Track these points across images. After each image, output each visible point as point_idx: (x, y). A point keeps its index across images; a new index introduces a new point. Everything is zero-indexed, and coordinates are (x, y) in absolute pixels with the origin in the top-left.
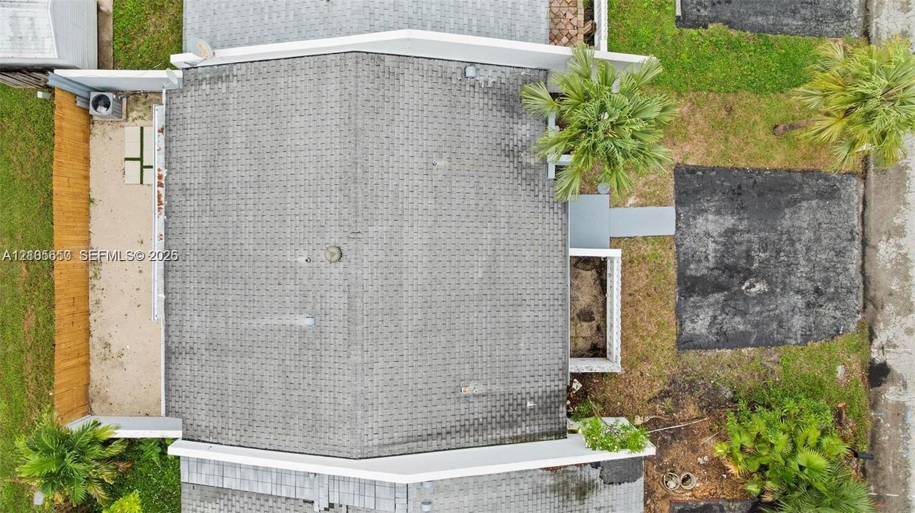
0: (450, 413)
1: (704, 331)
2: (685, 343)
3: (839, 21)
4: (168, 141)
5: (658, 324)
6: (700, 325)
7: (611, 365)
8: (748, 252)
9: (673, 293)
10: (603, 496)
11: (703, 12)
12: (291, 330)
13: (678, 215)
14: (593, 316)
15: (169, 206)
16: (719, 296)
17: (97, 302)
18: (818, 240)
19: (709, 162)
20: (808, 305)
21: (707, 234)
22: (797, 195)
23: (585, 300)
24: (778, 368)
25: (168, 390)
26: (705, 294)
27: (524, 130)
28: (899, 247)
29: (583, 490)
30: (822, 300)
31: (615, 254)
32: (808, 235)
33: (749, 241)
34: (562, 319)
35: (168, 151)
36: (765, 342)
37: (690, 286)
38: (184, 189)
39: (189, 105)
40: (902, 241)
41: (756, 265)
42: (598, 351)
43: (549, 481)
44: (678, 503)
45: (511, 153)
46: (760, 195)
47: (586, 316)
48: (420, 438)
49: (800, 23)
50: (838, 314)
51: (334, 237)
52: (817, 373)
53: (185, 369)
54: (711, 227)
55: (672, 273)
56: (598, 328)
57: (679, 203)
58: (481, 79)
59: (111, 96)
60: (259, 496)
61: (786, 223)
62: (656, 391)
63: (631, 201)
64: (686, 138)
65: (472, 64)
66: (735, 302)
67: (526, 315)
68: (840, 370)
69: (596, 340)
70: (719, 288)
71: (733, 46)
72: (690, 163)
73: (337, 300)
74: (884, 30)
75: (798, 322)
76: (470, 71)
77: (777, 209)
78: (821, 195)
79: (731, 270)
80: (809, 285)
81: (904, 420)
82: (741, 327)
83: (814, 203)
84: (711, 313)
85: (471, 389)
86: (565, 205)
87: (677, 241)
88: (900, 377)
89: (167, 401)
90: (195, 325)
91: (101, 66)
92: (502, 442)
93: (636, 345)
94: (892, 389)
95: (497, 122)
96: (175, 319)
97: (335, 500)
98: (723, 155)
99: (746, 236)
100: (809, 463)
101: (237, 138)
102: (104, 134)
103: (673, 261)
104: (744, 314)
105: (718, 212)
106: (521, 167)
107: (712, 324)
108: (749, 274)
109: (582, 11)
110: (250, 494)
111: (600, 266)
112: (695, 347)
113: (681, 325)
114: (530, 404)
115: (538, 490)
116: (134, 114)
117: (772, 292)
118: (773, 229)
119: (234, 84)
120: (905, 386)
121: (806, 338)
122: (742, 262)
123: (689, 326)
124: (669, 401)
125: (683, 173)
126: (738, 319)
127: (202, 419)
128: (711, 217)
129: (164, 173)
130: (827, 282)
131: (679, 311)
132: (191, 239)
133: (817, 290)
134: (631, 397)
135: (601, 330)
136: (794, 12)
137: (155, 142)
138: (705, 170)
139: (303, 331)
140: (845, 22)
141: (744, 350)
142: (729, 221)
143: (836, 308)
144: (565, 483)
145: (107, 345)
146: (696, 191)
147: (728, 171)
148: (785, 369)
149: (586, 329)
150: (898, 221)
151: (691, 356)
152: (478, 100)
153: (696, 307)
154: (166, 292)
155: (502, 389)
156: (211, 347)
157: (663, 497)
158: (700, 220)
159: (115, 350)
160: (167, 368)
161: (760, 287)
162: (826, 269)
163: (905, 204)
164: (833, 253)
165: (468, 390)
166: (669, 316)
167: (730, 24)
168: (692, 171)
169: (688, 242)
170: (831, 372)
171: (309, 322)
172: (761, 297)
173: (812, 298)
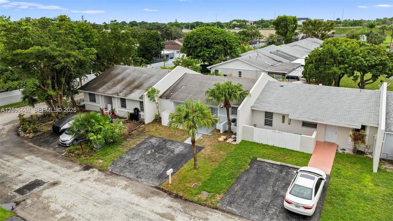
1: (150, 140)
3: (229, 202)
6: (153, 140)
8: (163, 153)
11: (256, 166)
20: (129, 161)
21: (177, 148)
36: (132, 149)
49: (236, 189)
50: (118, 166)
63: (202, 138)
72: (203, 150)
75: (128, 157)
82: (142, 146)
99: (168, 154)
121: (121, 157)
122: (161, 151)
125: (201, 148)
128: (181, 149)
130: (131, 167)
136: (242, 189)
140: (227, 203)
142: (176, 152)
167: (247, 171)
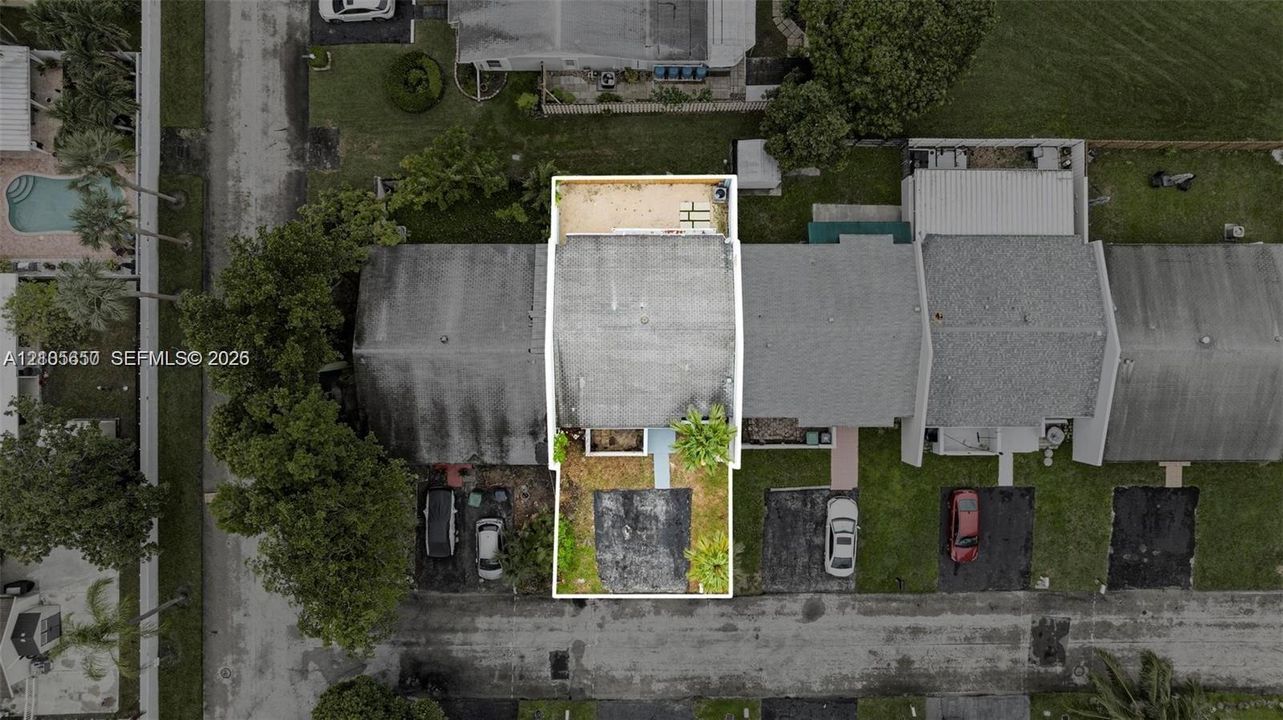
0: (571, 372)
1: (604, 505)
2: (598, 494)
3: (771, 579)
4: (698, 237)
5: (608, 480)
6: (607, 502)
7: (588, 453)
8: (646, 528)
9: (622, 488)
10: (530, 444)
11: (773, 504)
12: (610, 299)
13: (666, 490)
14: (613, 444)
15: (666, 237)
16: (622, 513)
17: (618, 188)
18: (653, 568)
19: (694, 507)
20: (617, 563)
21: (655, 506)
22: (676, 556)
23: (621, 440)
24: (583, 546)
25: (579, 236)
26: (624, 505)
27: (704, 405)
28: (649, 613)
29: (534, 434)
30: (620, 570)
31: (645, 453)
32: (655, 562)
33: (652, 529)
34: (614, 425)
35: (694, 237)
36: (598, 538)
37: (628, 497)
38: (675, 245)
39: (716, 247)
40: (652, 614)
41: (639, 533)
42: (594, 448)
43: (540, 418)
44: (513, 491)
45: (693, 400)
46: (677, 535)
47: (612, 441)
48: (561, 358)
50: (612, 579)
51: (653, 320)
52: (581, 568)
53: (589, 246)
54: (659, 508)
55: (635, 487)
56: (606, 448)
57: (672, 490)
58: (726, 385)
59: (724, 198)
60: (533, 284)
61: (661, 549)
62: (573, 479)
63: (673, 465)
64: (706, 494)
65: (733, 381)
66: (620, 521)
67: (616, 407)
68: (582, 581)
69: (600, 446)
70: (627, 513)
71: (756, 520)
72: (693, 497)
73: (624, 321)
74: (766, 602)
75: (608, 556)
76: (729, 380)
77: (669, 545)
78: (677, 569)
79: (636, 519)
80: (628, 563)
81: (555, 615)
82: (606, 525)
83: (673, 565)
84: (614, 508)
85: (582, 381)
86: (669, 426)
87: (651, 490)
88: (579, 614)
89: (574, 237)
90: (610, 251)
91: (740, 191)
92: (557, 396)
93: (597, 467)
94: (572, 609)
95: (706, 392)
96: (613, 240)
97: (534, 321)
98: (698, 515)
99: (654, 527)
100: (538, 554)
101: (699, 272)
102: (706, 191)
103: (641, 487)
104: (613, 527)
105: (667, 512)
106: (686, 404)
107: (608, 509)
108: (634, 529)
109: (771, 438)
110: (533, 279)
111: (639, 448)
112: (595, 500)
113: (608, 492)
114: (573, 409)
115: (536, 412)
116: (716, 207)
117: (624, 542)
118: (659, 543)
119: (724, 271)
120: (574, 616)
121: (600, 561)
122: (640, 525)
123: (607, 496)
124: (568, 485)
125: (688, 492)
126: (610, 523)
127: (567, 255)
128: (664, 508)
129: (683, 234)
130: (630, 573)
131: (614, 491)
132: (651, 249)
133: (625, 567)
134: (570, 465)
135: (605, 449)
136: (775, 554)
137: (699, 229)
138: (689, 505)
139: (610, 305)
140: (770, 582)
141: (593, 527)
142: (662, 518)
143: (616, 578)
144: (538, 425)
145: (596, 193)
146: (678, 500)
147: (689, 517)
148: (582, 550)
149: (605, 441)
150: (663, 612)
151: (591, 498)
152: (717, 384)
153: (617, 500)
154: (626, 236)
155: (581, 396)
156: (601, 259)
157: (516, 483)
158: (663, 502)
159: (593, 197)
160: (589, 236)
161: (627, 535)
162: (636, 572)
163: (672, 615)
164: (645, 576)
165: (582, 380)
166: (611, 486)
167: (767, 518)
168: (689, 498)
169: (651, 496)
170: (581, 576)
171: (614, 308)
172: (621, 535)
173: (621, 564)
